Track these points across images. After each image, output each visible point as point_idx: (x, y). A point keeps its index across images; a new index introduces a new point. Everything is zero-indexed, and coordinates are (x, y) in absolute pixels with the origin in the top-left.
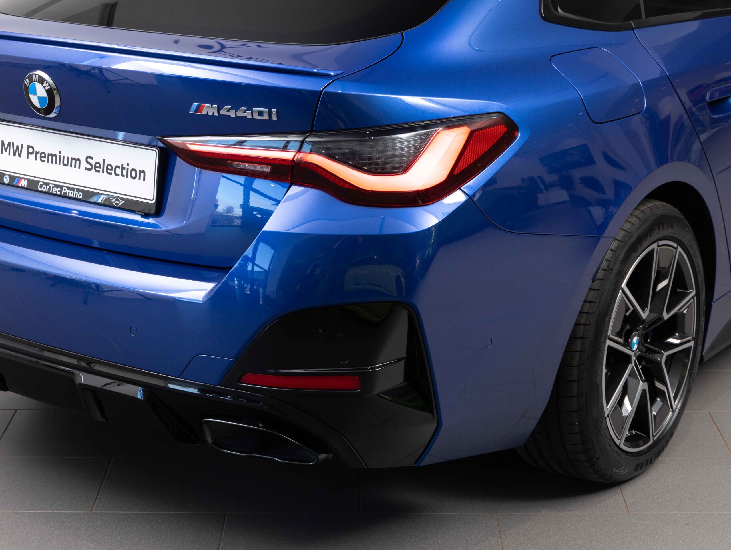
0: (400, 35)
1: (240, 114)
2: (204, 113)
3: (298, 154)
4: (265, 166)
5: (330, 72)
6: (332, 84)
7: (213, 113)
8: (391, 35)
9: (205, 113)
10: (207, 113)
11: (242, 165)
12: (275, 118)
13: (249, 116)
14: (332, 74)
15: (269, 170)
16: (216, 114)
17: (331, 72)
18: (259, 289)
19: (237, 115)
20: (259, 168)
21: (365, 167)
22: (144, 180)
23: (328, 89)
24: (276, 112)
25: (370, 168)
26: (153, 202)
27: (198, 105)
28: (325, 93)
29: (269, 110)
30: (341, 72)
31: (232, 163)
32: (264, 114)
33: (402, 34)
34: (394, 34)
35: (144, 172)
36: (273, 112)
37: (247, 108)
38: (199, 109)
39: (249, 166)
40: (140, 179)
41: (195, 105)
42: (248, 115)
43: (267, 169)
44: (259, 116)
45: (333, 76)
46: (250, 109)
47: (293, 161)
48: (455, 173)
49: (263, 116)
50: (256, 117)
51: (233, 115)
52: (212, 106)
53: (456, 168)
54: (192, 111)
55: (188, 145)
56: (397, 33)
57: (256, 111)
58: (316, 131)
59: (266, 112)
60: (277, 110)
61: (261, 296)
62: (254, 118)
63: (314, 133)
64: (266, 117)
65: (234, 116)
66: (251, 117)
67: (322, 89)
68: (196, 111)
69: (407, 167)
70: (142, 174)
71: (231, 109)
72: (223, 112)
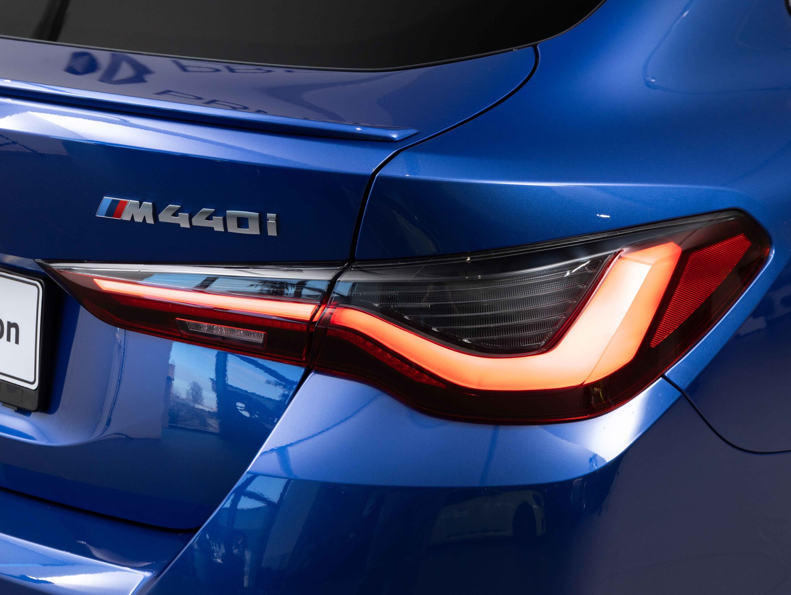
0: (531, 49)
1: (199, 221)
2: (126, 217)
3: (322, 308)
4: (252, 331)
5: (392, 134)
6: (395, 159)
7: (144, 219)
8: (512, 50)
9: (129, 219)
10: (133, 217)
11: (205, 327)
12: (272, 231)
13: (219, 228)
14: (395, 136)
15: (261, 340)
16: (150, 221)
17: (394, 134)
18: (244, 555)
19: (194, 224)
20: (240, 334)
21: (465, 337)
22: (17, 342)
23: (386, 172)
24: (276, 220)
25: (478, 341)
26: (34, 387)
27: (113, 200)
28: (381, 178)
29: (260, 216)
30: (412, 132)
31: (186, 321)
32: (250, 223)
33: (535, 47)
34: (518, 49)
35: (15, 326)
36: (268, 220)
37: (214, 210)
38: (116, 209)
39: (221, 331)
40: (9, 339)
41: (107, 200)
42: (217, 225)
43: (257, 337)
44: (239, 226)
45: (397, 141)
46: (220, 211)
47: (310, 322)
48: (653, 344)
49: (247, 227)
50: (233, 228)
51: (185, 225)
52: (141, 203)
53: (655, 333)
54: (101, 212)
55: (95, 280)
56: (523, 46)
57: (232, 216)
58: (361, 261)
59: (253, 218)
60: (277, 216)
61: (246, 569)
62: (229, 230)
63: (357, 264)
64: (253, 229)
65: (188, 226)
66: (223, 230)
67: (374, 170)
68: (109, 212)
69: (554, 335)
70: (13, 330)
71: (180, 210)
72: (165, 217)
